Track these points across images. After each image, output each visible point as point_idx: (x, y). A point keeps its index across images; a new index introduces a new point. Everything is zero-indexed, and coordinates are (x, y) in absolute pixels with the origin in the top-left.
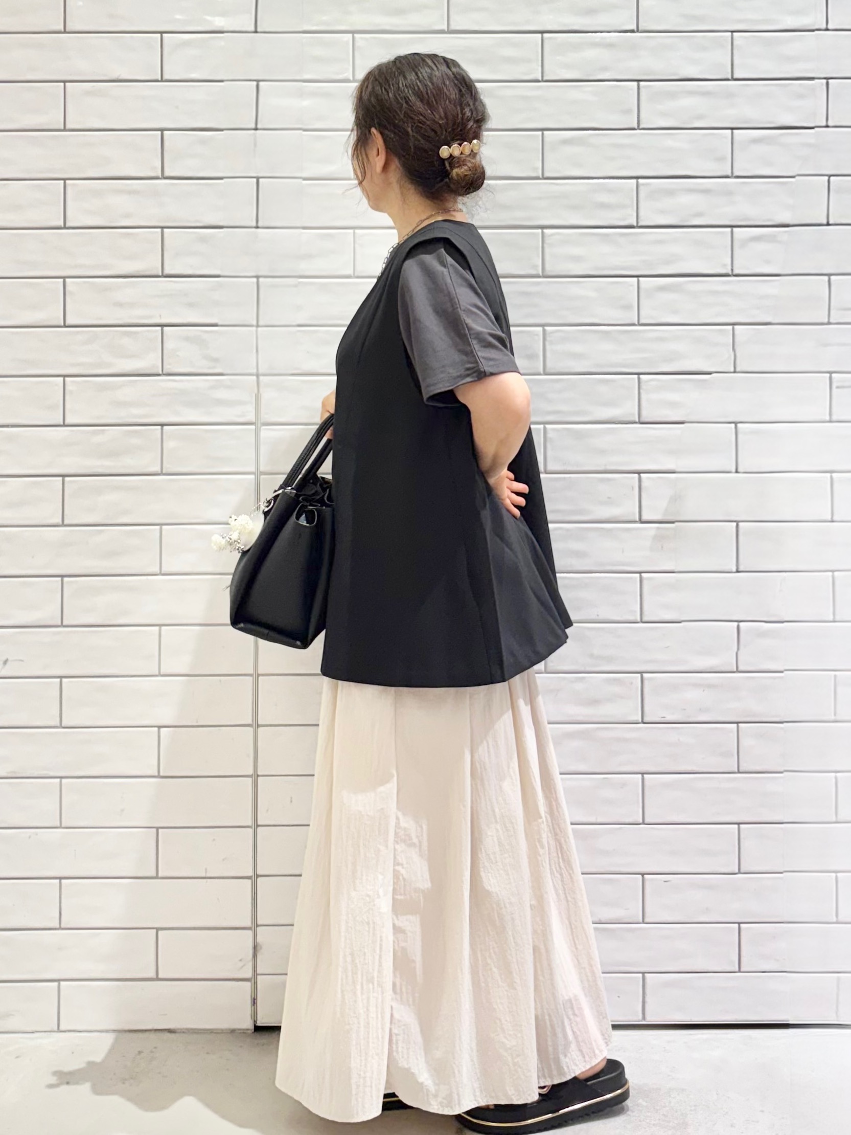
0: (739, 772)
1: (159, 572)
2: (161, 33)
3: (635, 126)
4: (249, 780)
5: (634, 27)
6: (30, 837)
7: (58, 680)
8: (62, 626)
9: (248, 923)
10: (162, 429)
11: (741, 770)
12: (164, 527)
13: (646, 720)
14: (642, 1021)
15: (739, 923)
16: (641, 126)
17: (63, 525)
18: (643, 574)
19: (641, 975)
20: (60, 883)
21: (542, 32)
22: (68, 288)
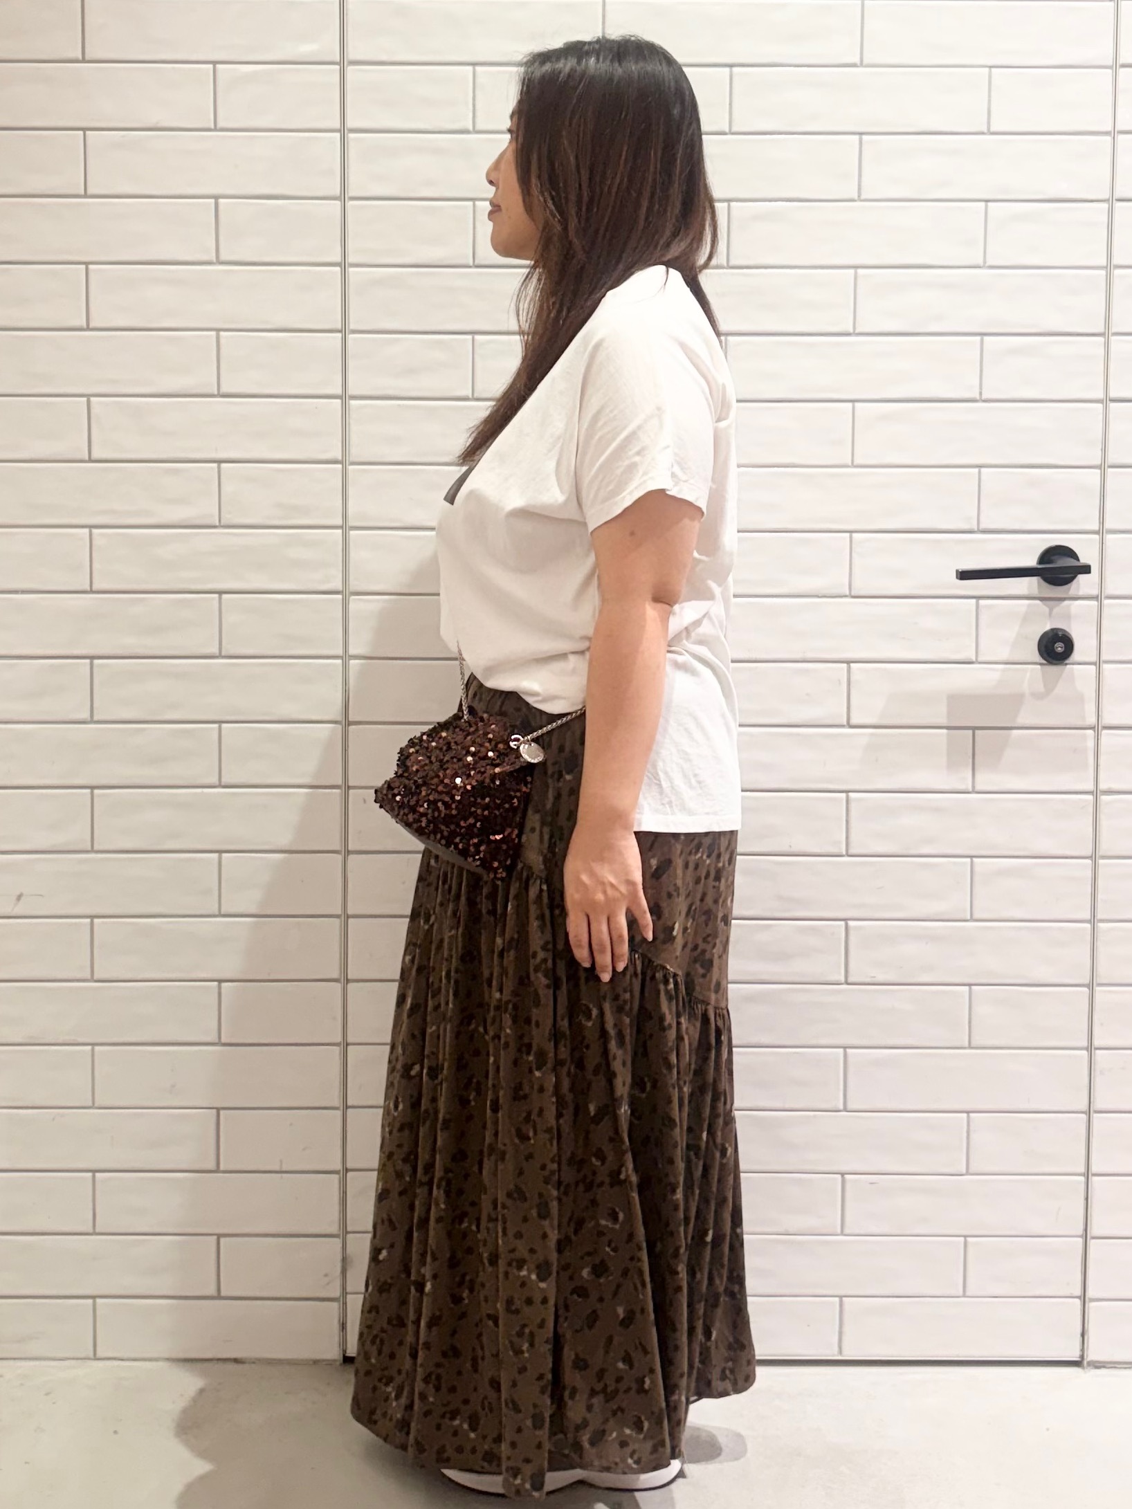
0: (970, 1047)
1: (217, 783)
2: (214, 63)
3: (856, 198)
4: (336, 1049)
5: (857, 60)
6: (54, 1119)
7: (88, 920)
8: (93, 851)
9: (334, 1229)
10: (220, 599)
11: (972, 1045)
12: (224, 725)
13: (851, 979)
14: (838, 1356)
15: (965, 1237)
16: (863, 197)
17: (92, 721)
18: (850, 794)
19: (837, 1299)
20: (94, 1177)
21: (731, 66)
22: (93, 411)
